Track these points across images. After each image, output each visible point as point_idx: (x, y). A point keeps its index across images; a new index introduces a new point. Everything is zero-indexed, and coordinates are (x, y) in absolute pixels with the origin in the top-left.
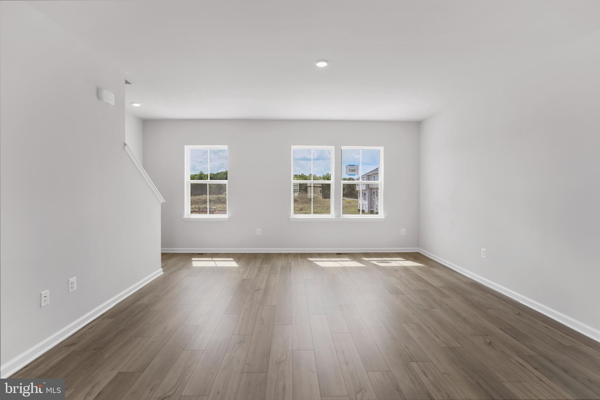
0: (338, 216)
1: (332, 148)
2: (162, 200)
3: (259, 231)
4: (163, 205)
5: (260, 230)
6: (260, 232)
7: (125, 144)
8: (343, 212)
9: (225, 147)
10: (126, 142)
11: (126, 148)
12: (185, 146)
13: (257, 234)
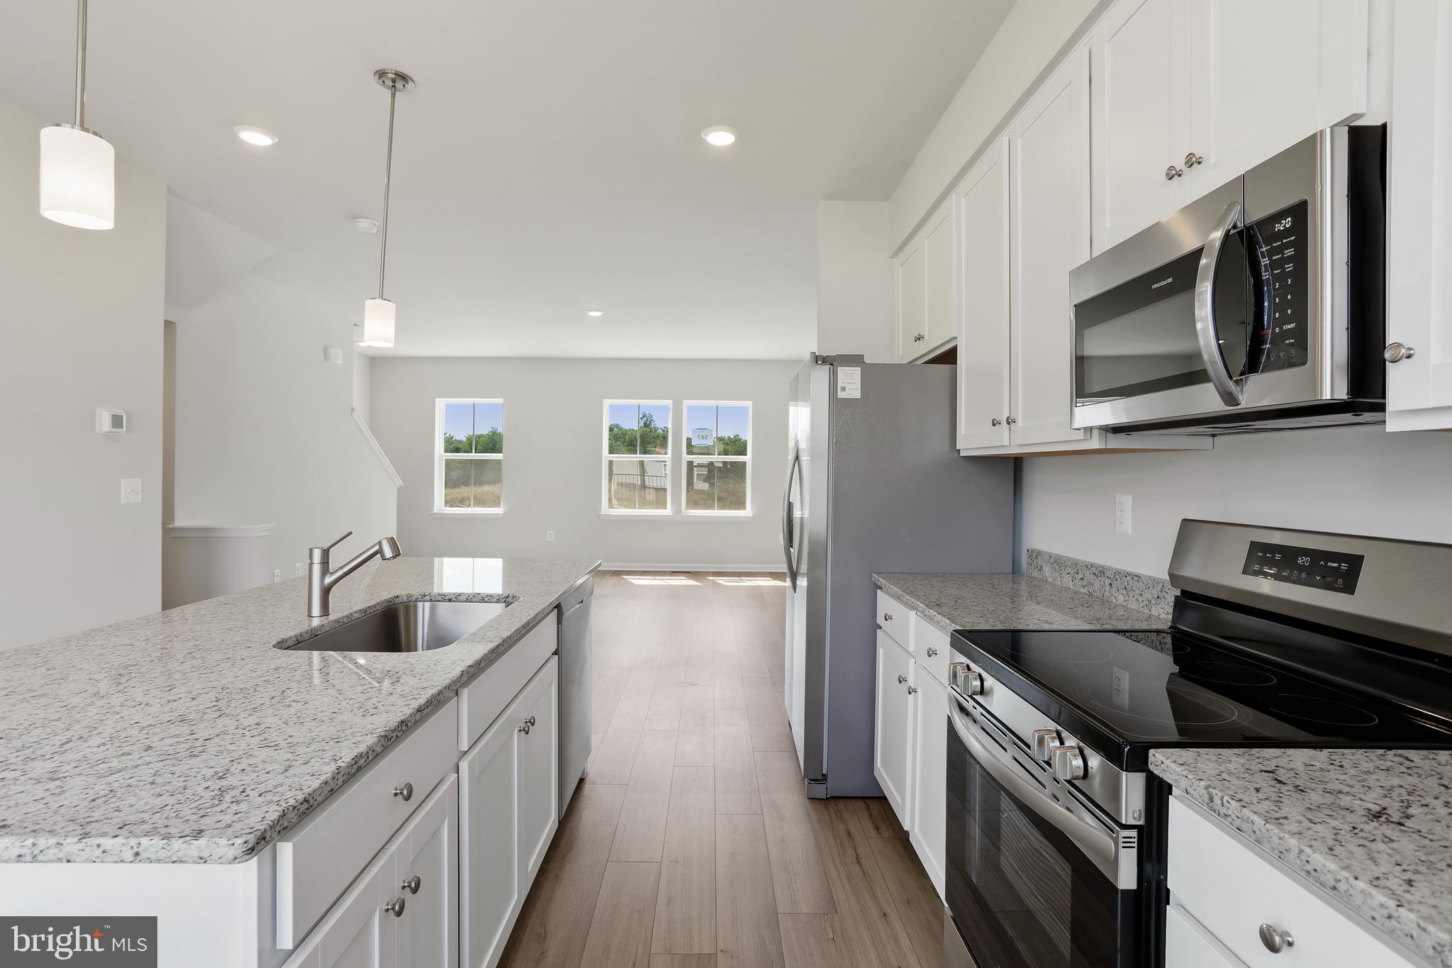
0: (678, 511)
1: (669, 403)
2: (400, 483)
3: (550, 534)
4: (400, 490)
5: (552, 532)
6: (553, 536)
7: (353, 409)
8: (688, 503)
9: (501, 401)
10: (354, 406)
11: (354, 412)
12: (437, 400)
13: (548, 539)
